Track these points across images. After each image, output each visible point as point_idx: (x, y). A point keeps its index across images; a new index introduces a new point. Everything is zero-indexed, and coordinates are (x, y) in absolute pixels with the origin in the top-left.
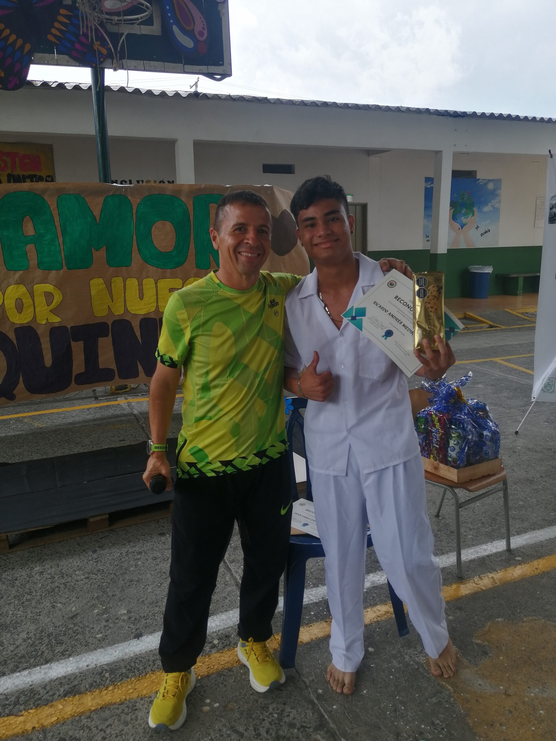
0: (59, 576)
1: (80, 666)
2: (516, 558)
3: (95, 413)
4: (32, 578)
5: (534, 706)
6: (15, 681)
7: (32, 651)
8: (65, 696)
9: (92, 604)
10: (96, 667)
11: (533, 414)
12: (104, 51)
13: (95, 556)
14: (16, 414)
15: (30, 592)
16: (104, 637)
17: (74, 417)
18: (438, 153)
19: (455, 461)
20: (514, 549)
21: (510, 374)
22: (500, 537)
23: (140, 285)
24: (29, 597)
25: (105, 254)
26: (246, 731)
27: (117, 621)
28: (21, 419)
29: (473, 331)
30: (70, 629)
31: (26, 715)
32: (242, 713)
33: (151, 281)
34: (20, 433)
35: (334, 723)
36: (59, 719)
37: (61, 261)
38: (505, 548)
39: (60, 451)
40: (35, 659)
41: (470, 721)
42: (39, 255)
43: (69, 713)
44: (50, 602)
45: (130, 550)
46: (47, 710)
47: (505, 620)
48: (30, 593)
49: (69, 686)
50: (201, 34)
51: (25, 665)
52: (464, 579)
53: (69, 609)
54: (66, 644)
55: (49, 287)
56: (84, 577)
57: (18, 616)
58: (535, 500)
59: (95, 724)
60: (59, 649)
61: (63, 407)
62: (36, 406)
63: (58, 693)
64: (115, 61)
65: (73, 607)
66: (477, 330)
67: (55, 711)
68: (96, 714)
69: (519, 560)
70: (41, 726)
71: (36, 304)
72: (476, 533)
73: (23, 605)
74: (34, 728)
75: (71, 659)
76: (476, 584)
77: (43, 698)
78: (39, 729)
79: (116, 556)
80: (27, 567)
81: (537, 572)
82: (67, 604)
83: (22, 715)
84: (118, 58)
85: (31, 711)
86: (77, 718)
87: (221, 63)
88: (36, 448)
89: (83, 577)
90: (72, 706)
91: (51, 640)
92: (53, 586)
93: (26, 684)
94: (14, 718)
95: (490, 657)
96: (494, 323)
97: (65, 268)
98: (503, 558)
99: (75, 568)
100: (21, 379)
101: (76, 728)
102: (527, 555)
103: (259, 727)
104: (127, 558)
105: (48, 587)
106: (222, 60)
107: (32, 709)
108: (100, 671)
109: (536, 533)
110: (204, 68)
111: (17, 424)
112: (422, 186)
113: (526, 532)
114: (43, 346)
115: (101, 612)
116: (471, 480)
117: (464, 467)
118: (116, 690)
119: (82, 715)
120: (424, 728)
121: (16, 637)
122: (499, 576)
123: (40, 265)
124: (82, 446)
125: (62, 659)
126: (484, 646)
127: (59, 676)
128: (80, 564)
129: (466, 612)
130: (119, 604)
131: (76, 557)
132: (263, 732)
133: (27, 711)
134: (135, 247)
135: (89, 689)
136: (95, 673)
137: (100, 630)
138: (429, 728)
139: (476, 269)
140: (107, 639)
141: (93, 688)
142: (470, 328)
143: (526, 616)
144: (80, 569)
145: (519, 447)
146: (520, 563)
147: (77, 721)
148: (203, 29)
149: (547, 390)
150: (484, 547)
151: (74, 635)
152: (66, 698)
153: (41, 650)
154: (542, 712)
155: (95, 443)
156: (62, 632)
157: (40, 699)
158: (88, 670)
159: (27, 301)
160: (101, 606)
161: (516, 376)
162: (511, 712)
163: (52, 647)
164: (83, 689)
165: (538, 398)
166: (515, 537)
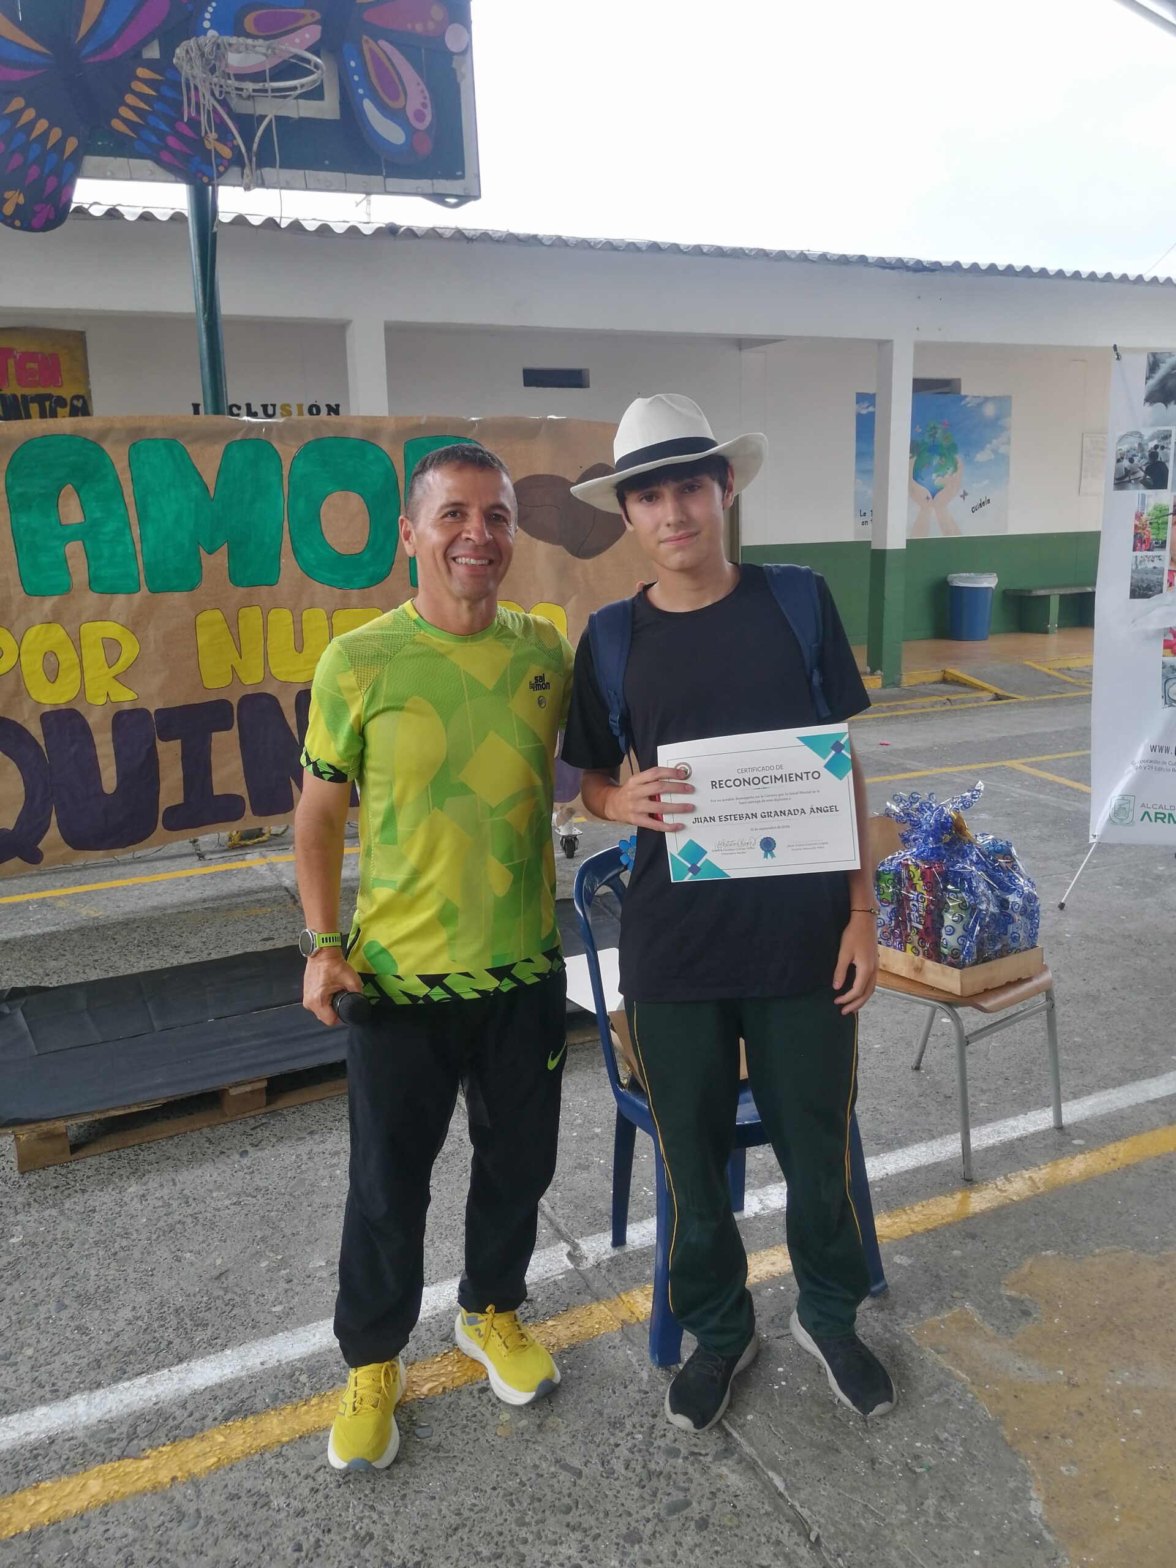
0: (180, 1201)
1: (249, 1364)
2: (1074, 1142)
3: (204, 886)
4: (125, 1208)
5: (1123, 1402)
6: (122, 1397)
7: (149, 1342)
8: (227, 1420)
9: (254, 1251)
10: (280, 1365)
11: (1091, 871)
12: (227, 152)
13: (246, 1161)
14: (37, 891)
15: (126, 1233)
16: (287, 1310)
17: (158, 894)
18: (884, 346)
19: (955, 954)
20: (1070, 1126)
21: (1040, 792)
22: (1043, 1104)
23: (298, 622)
24: (125, 1243)
25: (226, 561)
26: (586, 1465)
27: (309, 1280)
28: (49, 901)
29: (963, 706)
30: (218, 1298)
31: (155, 1456)
32: (574, 1436)
33: (320, 613)
34: (54, 929)
35: (752, 1444)
36: (221, 1462)
37: (136, 574)
38: (1052, 1124)
39: (142, 962)
40: (157, 1355)
41: (1005, 1433)
42: (92, 563)
43: (239, 1449)
44: (170, 1250)
45: (316, 1149)
46: (194, 1447)
47: (1059, 1254)
48: (126, 1235)
49: (231, 1402)
50: (420, 116)
51: (138, 1367)
52: (976, 1182)
53: (208, 1262)
54: (213, 1325)
55: (112, 629)
56: (230, 1202)
57: (109, 1278)
58: (1104, 1033)
59: (293, 1467)
60: (199, 1336)
61: (134, 875)
62: (77, 875)
63: (211, 1416)
64: (247, 171)
65: (215, 1259)
66: (970, 705)
67: (211, 1447)
68: (292, 1448)
69: (1080, 1145)
70: (187, 1475)
71: (84, 664)
72: (993, 1097)
73: (116, 1257)
74: (174, 1479)
75: (228, 1352)
76: (1000, 1190)
77: (182, 1426)
78: (184, 1480)
79: (288, 1162)
80: (111, 1186)
81: (1115, 1166)
82: (204, 1254)
83: (148, 1457)
84: (254, 166)
85: (164, 1449)
86: (256, 1458)
87: (459, 173)
88: (90, 957)
89: (227, 1202)
90: (243, 1436)
91: (183, 1320)
92: (170, 1221)
93: (145, 1401)
94: (132, 1463)
95: (1035, 1319)
96: (1002, 689)
97: (144, 589)
98: (1050, 1141)
99: (210, 1186)
100: (54, 818)
101: (257, 1475)
102: (1095, 1135)
103: (609, 1458)
104: (311, 1164)
105: (161, 1224)
106: (462, 168)
107: (164, 1445)
108: (288, 1371)
109: (1109, 1094)
110: (425, 184)
111: (45, 912)
112: (850, 410)
113: (1090, 1094)
114: (99, 751)
115: (274, 1264)
116: (986, 990)
117: (974, 964)
118: (325, 1405)
119: (265, 1451)
120: (922, 1446)
121: (112, 1317)
122: (1041, 1174)
123: (93, 582)
124: (187, 952)
125: (210, 1353)
126: (1022, 1301)
127: (210, 1384)
128: (219, 1179)
129: (984, 1241)
130: (308, 1250)
131: (208, 1164)
132: (618, 1466)
133: (156, 1449)
134: (287, 545)
135: (271, 1405)
136: (280, 1376)
137: (276, 1299)
138: (929, 1446)
139: (962, 580)
140: (294, 1314)
141: (279, 1402)
142: (954, 701)
143: (1098, 1246)
144: (220, 1187)
145: (1068, 933)
146: (1082, 1150)
147: (256, 1462)
148: (424, 105)
149: (1122, 820)
150: (1011, 1122)
151: (229, 1308)
152: (230, 1423)
153: (166, 1338)
154: (1137, 1411)
155: (212, 946)
156: (203, 1305)
157: (177, 1427)
158: (264, 1371)
159: (68, 657)
160: (272, 1255)
161: (1053, 796)
162: (1081, 1414)
163: (187, 1333)
164: (259, 1406)
165: (1102, 836)
166: (1070, 1103)
